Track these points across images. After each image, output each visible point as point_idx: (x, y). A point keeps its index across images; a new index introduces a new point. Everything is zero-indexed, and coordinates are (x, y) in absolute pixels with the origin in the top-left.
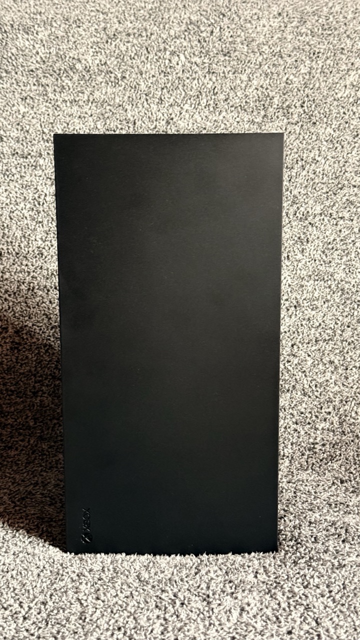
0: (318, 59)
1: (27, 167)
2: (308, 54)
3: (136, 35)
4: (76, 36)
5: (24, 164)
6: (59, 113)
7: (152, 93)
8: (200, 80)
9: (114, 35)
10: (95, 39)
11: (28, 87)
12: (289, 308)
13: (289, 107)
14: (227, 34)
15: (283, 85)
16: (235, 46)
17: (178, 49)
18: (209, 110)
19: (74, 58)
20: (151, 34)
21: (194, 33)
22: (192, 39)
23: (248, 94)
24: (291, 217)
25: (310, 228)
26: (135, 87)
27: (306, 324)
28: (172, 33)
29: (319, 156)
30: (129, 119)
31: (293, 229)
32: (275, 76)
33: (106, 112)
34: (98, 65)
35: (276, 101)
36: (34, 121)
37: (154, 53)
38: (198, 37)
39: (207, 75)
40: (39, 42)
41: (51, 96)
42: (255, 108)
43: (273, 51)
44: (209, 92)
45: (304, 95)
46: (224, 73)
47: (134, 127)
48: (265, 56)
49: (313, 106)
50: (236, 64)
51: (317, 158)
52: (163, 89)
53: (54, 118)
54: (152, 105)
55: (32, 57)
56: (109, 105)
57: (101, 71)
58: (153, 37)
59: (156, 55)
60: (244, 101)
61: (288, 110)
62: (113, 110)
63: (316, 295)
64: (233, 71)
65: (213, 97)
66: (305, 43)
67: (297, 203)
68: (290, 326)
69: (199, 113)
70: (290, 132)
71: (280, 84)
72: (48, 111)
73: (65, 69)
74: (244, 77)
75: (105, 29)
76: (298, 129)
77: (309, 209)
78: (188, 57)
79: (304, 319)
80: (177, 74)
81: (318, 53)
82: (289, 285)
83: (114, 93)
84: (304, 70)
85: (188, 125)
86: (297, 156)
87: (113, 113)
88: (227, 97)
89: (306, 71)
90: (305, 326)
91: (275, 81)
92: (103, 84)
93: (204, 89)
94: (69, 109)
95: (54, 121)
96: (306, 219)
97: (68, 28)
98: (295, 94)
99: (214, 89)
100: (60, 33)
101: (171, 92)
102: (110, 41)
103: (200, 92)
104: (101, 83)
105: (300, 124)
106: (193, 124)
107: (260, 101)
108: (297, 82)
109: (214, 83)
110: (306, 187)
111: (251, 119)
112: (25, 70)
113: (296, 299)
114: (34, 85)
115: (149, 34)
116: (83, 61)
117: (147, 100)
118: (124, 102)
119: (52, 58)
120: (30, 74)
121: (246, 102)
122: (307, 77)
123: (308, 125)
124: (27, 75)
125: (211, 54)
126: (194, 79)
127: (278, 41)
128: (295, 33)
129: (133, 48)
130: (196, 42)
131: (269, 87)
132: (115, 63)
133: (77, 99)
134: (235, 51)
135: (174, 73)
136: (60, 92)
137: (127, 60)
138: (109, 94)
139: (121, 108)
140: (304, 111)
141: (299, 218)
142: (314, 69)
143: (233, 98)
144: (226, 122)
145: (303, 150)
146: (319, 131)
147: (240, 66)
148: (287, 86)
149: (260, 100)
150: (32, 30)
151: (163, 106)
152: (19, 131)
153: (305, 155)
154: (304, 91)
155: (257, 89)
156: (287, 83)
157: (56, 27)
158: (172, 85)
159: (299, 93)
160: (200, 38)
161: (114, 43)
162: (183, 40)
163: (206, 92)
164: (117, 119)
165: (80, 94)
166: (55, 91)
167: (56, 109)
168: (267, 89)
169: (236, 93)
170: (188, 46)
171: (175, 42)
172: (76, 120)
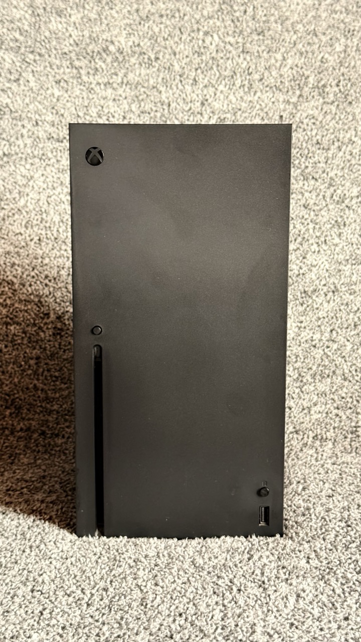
0: (353, 37)
1: (63, 151)
2: (343, 32)
3: (169, 16)
4: (109, 18)
5: (59, 148)
6: (94, 96)
7: (186, 74)
8: (234, 61)
9: (147, 17)
10: (128, 21)
11: (62, 70)
12: (327, 293)
13: (324, 86)
14: (260, 13)
15: (318, 64)
16: (269, 25)
17: (211, 29)
18: (244, 90)
19: (107, 41)
20: (184, 15)
21: (228, 13)
22: (225, 19)
23: (283, 73)
24: (328, 200)
25: (347, 211)
26: (169, 68)
27: (344, 309)
28: (205, 13)
29: (355, 136)
30: (164, 101)
31: (330, 213)
32: (310, 55)
33: (140, 95)
34: (131, 47)
35: (311, 80)
36: (69, 105)
37: (187, 33)
38: (231, 17)
39: (241, 55)
40: (72, 25)
41: (85, 78)
42: (290, 88)
43: (308, 30)
44: (244, 72)
45: (339, 74)
46: (258, 52)
47: (169, 109)
48: (299, 35)
49: (349, 85)
50: (270, 43)
51: (353, 139)
52: (196, 70)
53: (88, 101)
54: (186, 86)
55: (65, 40)
56: (143, 87)
57: (135, 53)
58: (186, 18)
59: (189, 35)
60: (279, 81)
61: (323, 90)
62: (147, 92)
63: (354, 279)
64: (267, 50)
65: (248, 77)
66: (340, 21)
67: (334, 186)
68: (328, 311)
69: (234, 93)
70: (326, 112)
71: (315, 62)
72: (82, 94)
73: (98, 52)
74: (279, 56)
75: (137, 11)
76: (333, 108)
77: (346, 192)
78: (222, 37)
79: (342, 304)
80: (211, 54)
81: (353, 31)
82: (327, 270)
83: (148, 75)
84: (339, 48)
85: (223, 106)
86: (333, 136)
87: (147, 95)
88: (262, 76)
89: (341, 50)
90: (343, 311)
91: (310, 60)
92: (137, 66)
93: (238, 69)
94: (104, 92)
95: (89, 104)
96: (343, 202)
97: (101, 11)
98: (330, 73)
99: (249, 69)
100: (93, 16)
101: (205, 73)
102: (142, 22)
103: (234, 72)
104: (135, 64)
105: (336, 103)
106: (228, 105)
107: (295, 81)
108: (332, 61)
109: (248, 63)
110: (343, 168)
111: (286, 100)
112: (58, 53)
113: (334, 284)
114: (68, 67)
115: (182, 15)
116: (116, 43)
117: (181, 81)
118: (158, 83)
119: (86, 41)
120: (64, 57)
121: (281, 82)
122: (342, 55)
123: (344, 104)
124: (60, 58)
125: (245, 33)
126: (228, 59)
127: (312, 19)
128: (329, 12)
129: (167, 30)
130: (229, 22)
131: (304, 66)
132: (149, 44)
133: (111, 81)
134: (269, 30)
135: (208, 53)
136: (94, 75)
137: (161, 42)
138: (142, 75)
139: (155, 90)
140: (340, 91)
141: (336, 201)
142: (349, 47)
143: (268, 78)
144: (261, 102)
145: (339, 130)
146: (355, 111)
147: (275, 45)
148: (322, 64)
149: (295, 79)
150: (65, 12)
151: (197, 87)
152: (54, 115)
153: (341, 136)
154: (339, 70)
155: (292, 68)
156: (322, 62)
157: (88, 10)
158: (206, 65)
159: (334, 72)
160: (233, 18)
161: (147, 25)
162: (216, 20)
163: (240, 72)
164: (152, 101)
165: (114, 77)
166: (88, 73)
167: (90, 92)
168: (302, 68)
169: (270, 73)
170: (221, 26)
171: (208, 22)
172: (111, 103)
